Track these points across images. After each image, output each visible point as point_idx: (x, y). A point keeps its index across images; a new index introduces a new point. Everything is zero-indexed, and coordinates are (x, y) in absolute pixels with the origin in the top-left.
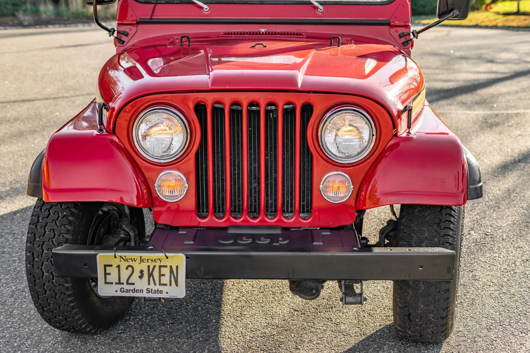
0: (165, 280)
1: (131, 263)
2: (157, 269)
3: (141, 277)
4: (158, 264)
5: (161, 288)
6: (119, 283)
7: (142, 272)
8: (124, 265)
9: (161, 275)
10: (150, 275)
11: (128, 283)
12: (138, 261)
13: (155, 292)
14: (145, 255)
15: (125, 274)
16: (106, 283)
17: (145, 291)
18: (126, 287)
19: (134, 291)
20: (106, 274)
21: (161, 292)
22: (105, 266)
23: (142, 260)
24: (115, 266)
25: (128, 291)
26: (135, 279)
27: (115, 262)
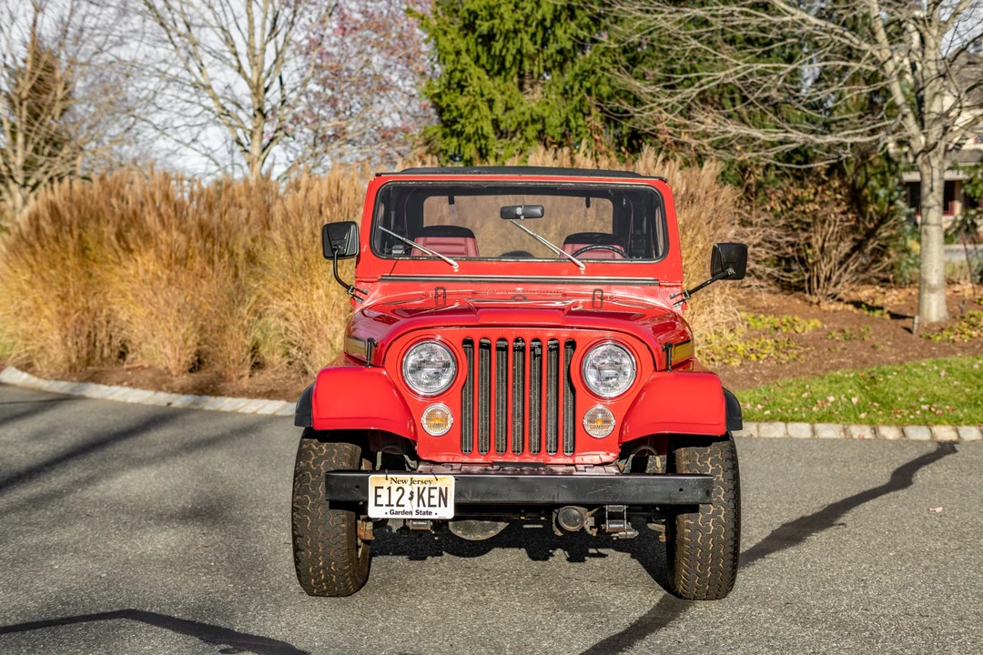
0: (434, 501)
1: (401, 485)
2: (427, 490)
3: (411, 499)
4: (427, 486)
5: (430, 509)
6: (389, 505)
7: (412, 493)
8: (394, 486)
9: (430, 497)
10: (420, 496)
11: (398, 505)
12: (409, 482)
13: (424, 513)
14: (416, 477)
15: (395, 495)
16: (376, 505)
17: (414, 513)
18: (396, 509)
19: (404, 512)
20: (377, 496)
21: (430, 513)
22: (376, 488)
23: (412, 482)
24: (385, 488)
25: (397, 513)
26: (405, 500)
27: (386, 484)
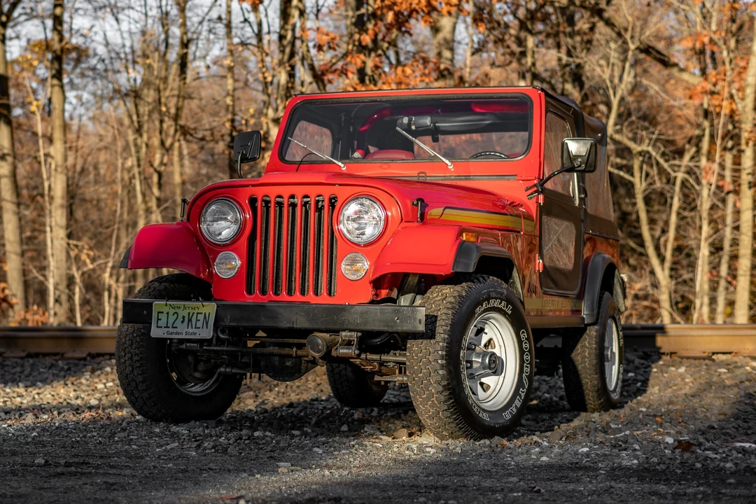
0: (200, 324)
1: (177, 310)
2: (195, 314)
3: (183, 322)
4: (196, 312)
5: (196, 331)
6: (167, 327)
7: (184, 317)
8: (172, 311)
9: (197, 320)
10: (190, 320)
11: (173, 327)
12: (182, 308)
13: (192, 334)
14: (187, 303)
15: (172, 319)
16: (158, 327)
17: (184, 333)
18: (171, 330)
19: (178, 333)
20: (158, 319)
21: (196, 334)
22: (159, 313)
23: (185, 308)
24: (165, 313)
25: (172, 333)
26: (178, 323)
27: (166, 310)
